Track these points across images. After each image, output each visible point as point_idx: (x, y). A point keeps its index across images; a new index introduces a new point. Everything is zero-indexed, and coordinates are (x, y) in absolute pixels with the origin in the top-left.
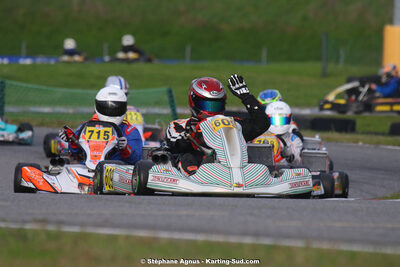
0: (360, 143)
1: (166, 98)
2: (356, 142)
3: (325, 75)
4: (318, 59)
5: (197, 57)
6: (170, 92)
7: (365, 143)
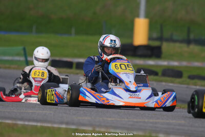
1: (22, 52)
5: (39, 31)
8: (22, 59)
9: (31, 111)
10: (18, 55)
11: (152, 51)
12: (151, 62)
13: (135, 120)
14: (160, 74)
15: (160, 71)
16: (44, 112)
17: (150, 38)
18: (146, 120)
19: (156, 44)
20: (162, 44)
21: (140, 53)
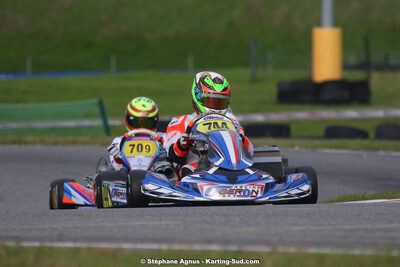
0: (297, 148)
1: (97, 110)
2: (293, 146)
3: (254, 80)
4: (246, 64)
5: (123, 68)
6: (101, 104)
7: (300, 146)
8: (98, 122)
9: (138, 223)
10: (87, 116)
11: (350, 91)
12: (351, 114)
13: (347, 227)
14: (372, 135)
15: (370, 129)
16: (164, 222)
17: (346, 67)
18: (369, 226)
19: (357, 76)
20: (369, 76)
21: (327, 96)
